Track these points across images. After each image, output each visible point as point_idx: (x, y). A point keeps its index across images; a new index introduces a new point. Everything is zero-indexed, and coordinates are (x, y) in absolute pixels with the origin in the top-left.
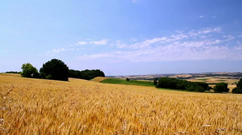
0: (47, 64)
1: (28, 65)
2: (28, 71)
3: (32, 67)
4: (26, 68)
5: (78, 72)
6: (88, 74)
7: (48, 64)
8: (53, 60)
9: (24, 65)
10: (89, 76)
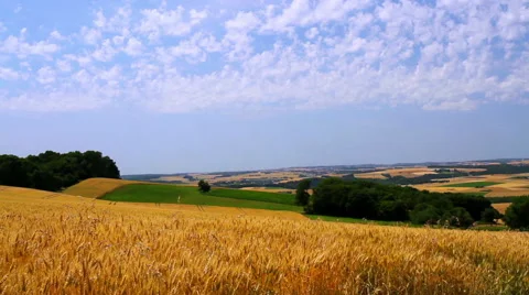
10: (57, 176)
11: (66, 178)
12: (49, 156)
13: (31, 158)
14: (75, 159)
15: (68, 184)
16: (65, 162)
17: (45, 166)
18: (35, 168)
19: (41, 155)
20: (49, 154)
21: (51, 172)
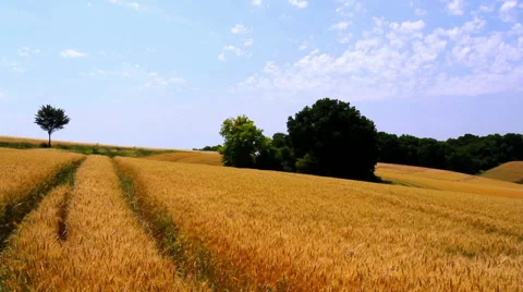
0: (300, 116)
1: (242, 122)
2: (238, 141)
3: (253, 130)
4: (236, 131)
5: (431, 143)
6: (474, 154)
7: (305, 116)
8: (319, 102)
9: (227, 124)
10: (476, 160)
11: (484, 161)
12: (468, 138)
13: (451, 141)
14: (494, 142)
15: (487, 167)
16: (483, 145)
17: (465, 149)
18: (453, 151)
19: (460, 138)
20: (468, 137)
21: (468, 155)
